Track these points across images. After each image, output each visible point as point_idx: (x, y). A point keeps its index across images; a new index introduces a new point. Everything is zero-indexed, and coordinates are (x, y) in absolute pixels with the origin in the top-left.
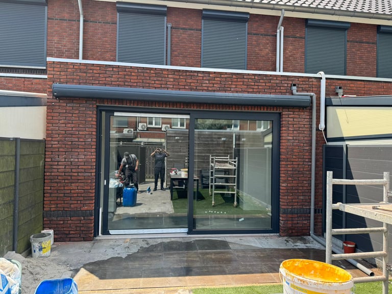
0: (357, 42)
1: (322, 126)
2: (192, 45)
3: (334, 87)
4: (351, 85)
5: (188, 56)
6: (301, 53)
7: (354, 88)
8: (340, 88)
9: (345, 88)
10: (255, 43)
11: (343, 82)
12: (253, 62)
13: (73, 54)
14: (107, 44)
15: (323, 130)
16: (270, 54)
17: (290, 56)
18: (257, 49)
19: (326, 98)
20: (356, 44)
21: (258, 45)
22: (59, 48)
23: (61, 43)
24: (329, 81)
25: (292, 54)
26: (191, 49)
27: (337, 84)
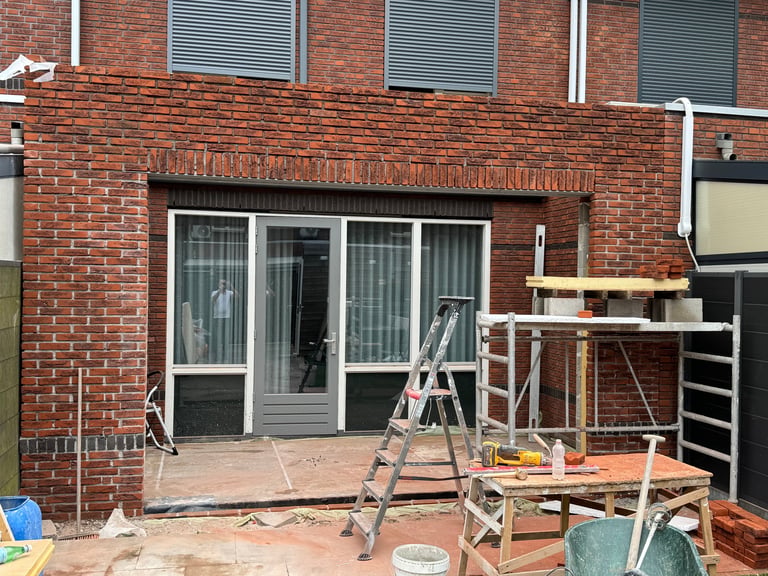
0: (762, 19)
1: (684, 226)
2: (363, 18)
3: (712, 135)
4: (752, 131)
5: (352, 46)
6: (630, 43)
7: (759, 138)
8: (727, 137)
9: (739, 136)
10: (518, 15)
11: (734, 122)
12: (512, 64)
13: (53, 35)
14: (143, 10)
15: (686, 236)
16: (555, 45)
17: (603, 51)
18: (522, 32)
19: (694, 161)
20: (760, 23)
21: (526, 21)
22: (17, 19)
23: (21, 7)
24: (702, 120)
25: (609, 46)
26: (359, 29)
27: (719, 128)
